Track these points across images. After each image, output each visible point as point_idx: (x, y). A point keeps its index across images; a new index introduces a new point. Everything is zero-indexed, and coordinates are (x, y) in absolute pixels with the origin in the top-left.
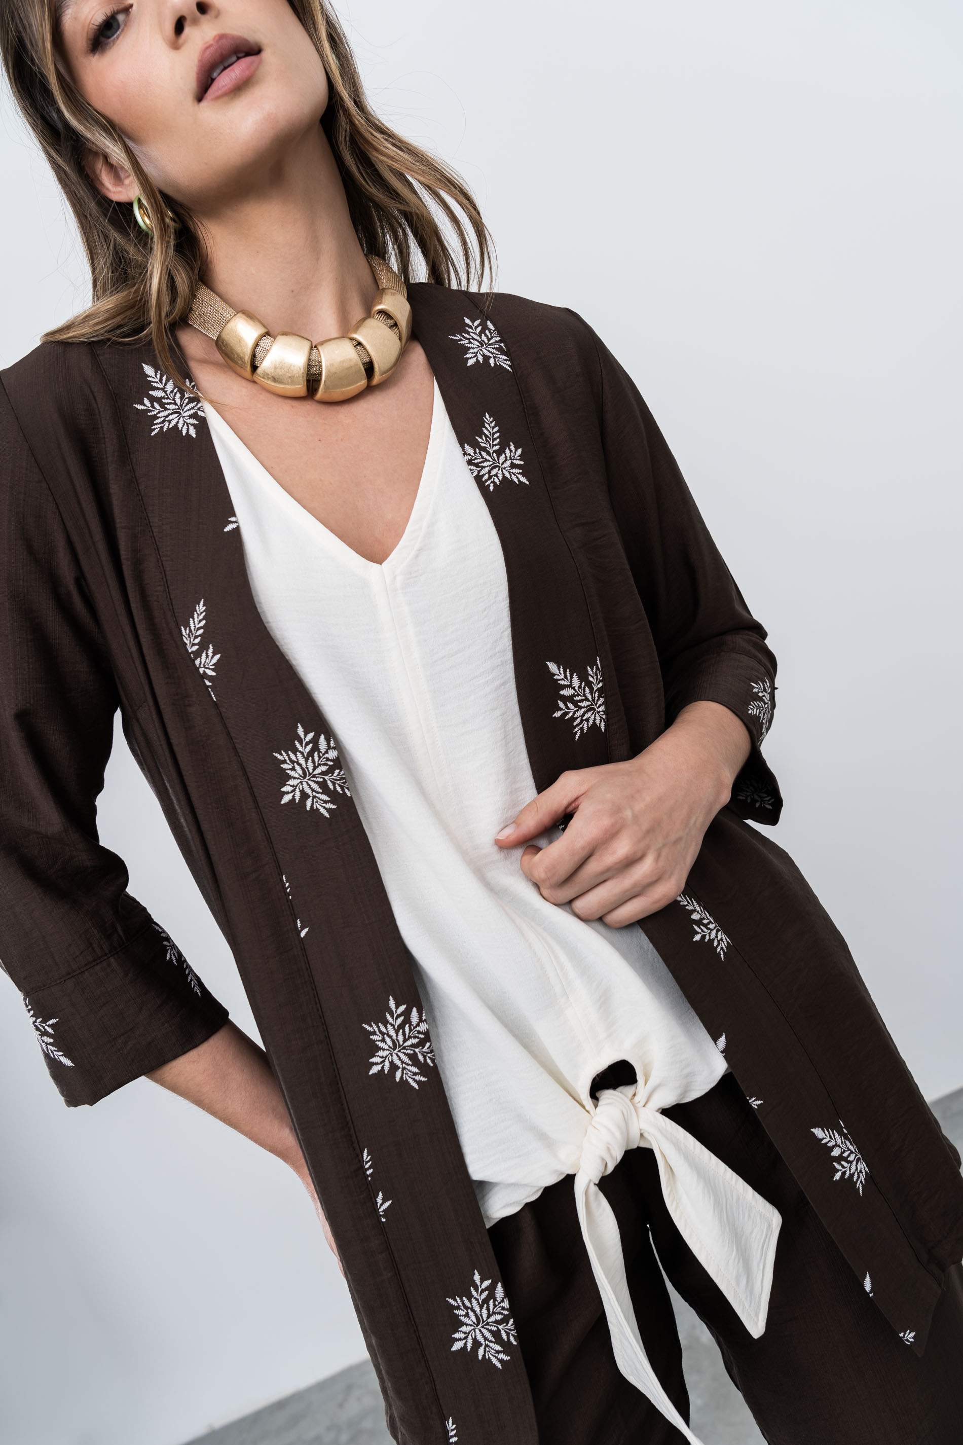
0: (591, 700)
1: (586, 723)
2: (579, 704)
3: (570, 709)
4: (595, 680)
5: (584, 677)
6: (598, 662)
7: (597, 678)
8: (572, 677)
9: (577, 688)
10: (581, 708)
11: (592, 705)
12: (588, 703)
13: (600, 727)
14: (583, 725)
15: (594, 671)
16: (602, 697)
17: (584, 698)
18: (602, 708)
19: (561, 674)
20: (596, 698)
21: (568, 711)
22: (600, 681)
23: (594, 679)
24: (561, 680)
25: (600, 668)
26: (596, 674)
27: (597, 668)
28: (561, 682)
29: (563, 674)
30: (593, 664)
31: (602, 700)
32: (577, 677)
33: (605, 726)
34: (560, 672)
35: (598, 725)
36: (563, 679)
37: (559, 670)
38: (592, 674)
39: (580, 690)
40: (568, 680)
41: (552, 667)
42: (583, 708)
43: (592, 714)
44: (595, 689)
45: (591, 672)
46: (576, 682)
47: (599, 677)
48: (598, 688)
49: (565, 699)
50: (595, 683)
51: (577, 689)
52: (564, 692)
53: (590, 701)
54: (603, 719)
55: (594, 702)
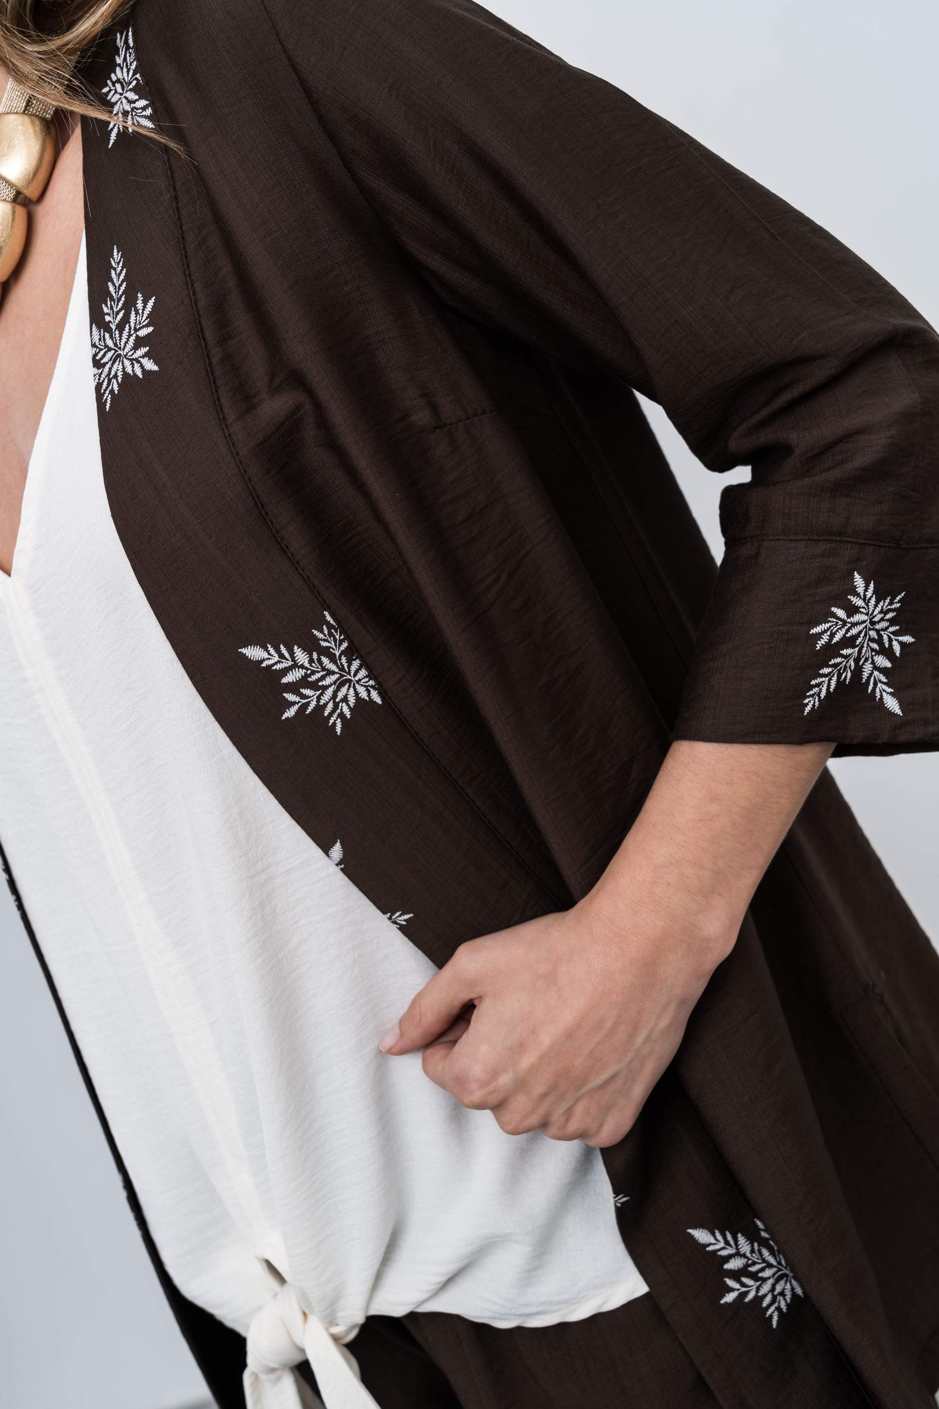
0: (337, 670)
1: (344, 704)
2: (320, 684)
3: (308, 697)
4: (333, 643)
5: (312, 645)
6: (329, 618)
7: (335, 640)
8: (292, 654)
9: (307, 664)
10: (326, 688)
11: (342, 676)
12: (334, 678)
13: (371, 700)
14: (341, 710)
15: (326, 632)
16: (355, 660)
17: (324, 673)
18: (363, 673)
19: (272, 656)
20: (346, 665)
21: (306, 701)
22: (341, 642)
23: (329, 642)
24: (276, 663)
25: (334, 624)
26: (331, 634)
27: (330, 627)
28: (278, 667)
29: (276, 655)
30: (320, 623)
31: (356, 664)
32: (300, 649)
33: (380, 694)
34: (269, 654)
35: (367, 698)
36: (279, 662)
37: (268, 652)
38: (323, 638)
39: (313, 665)
40: (288, 660)
41: (253, 653)
42: (330, 686)
43: (348, 689)
44: (338, 654)
45: (320, 636)
46: (301, 656)
47: (337, 637)
48: (342, 651)
49: (294, 687)
50: (334, 648)
51: (308, 666)
52: (289, 678)
53: (337, 673)
54: (372, 687)
55: (345, 671)
